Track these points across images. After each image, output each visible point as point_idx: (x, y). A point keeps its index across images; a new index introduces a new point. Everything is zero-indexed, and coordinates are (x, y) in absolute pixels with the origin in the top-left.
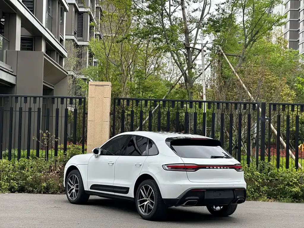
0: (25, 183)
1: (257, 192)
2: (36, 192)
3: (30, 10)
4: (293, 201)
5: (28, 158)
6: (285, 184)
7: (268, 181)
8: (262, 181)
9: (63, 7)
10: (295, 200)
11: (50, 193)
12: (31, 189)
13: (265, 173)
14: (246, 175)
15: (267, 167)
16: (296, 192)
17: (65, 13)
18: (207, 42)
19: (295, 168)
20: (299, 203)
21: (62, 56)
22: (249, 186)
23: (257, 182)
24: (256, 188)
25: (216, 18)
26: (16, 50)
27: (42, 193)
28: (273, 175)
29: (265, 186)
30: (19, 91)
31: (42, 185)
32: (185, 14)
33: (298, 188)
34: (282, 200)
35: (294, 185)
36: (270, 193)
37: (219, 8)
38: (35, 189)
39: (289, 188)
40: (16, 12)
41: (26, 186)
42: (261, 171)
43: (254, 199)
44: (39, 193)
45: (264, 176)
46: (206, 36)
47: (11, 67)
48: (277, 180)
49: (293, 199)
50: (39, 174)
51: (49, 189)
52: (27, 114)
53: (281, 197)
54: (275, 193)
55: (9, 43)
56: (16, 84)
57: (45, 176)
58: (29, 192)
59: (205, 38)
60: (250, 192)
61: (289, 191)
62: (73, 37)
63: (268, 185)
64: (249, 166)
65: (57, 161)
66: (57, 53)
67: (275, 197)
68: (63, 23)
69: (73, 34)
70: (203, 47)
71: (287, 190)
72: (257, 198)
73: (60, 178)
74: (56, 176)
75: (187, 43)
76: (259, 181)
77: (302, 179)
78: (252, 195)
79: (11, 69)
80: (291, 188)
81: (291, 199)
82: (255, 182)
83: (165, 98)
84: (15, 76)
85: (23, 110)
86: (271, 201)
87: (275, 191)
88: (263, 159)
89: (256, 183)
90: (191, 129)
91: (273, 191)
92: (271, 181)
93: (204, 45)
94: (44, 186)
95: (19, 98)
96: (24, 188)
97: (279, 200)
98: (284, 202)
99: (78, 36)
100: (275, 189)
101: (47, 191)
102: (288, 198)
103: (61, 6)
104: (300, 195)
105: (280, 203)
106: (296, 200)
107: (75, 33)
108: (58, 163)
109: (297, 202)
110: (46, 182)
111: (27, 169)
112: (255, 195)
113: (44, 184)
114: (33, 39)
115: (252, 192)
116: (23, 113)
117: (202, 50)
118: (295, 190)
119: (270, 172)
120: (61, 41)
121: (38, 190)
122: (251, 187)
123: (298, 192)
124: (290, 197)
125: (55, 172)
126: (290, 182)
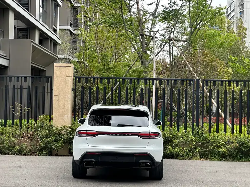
0: (2, 146)
1: (191, 153)
2: (11, 154)
3: (22, 6)
4: (221, 159)
5: (5, 126)
6: (214, 146)
7: (201, 143)
8: (195, 143)
9: (56, 3)
10: (222, 159)
11: (22, 154)
12: (7, 151)
13: (198, 137)
14: (183, 139)
15: (200, 132)
16: (223, 152)
17: (59, 8)
18: (158, 30)
19: (224, 133)
20: (226, 161)
21: (55, 44)
22: (185, 148)
23: (192, 144)
24: (191, 149)
25: (169, 10)
26: (9, 38)
27: (16, 154)
28: (205, 139)
29: (198, 148)
30: (11, 72)
31: (16, 148)
32: (139, 7)
33: (225, 149)
34: (212, 159)
35: (222, 147)
36: (203, 153)
37: (170, 2)
38: (10, 152)
39: (218, 149)
40: (9, 7)
41: (3, 149)
42: (195, 136)
43: (188, 158)
44: (13, 155)
45: (197, 139)
46: (156, 25)
47: (4, 52)
48: (208, 142)
49: (221, 158)
50: (13, 139)
51: (22, 151)
52: (19, 90)
53: (211, 157)
54: (207, 154)
55: (3, 33)
56: (8, 66)
57: (18, 141)
58: (6, 154)
59: (156, 26)
60: (186, 152)
61: (218, 151)
62: (69, 28)
63: (200, 147)
64: (186, 132)
65: (28, 128)
66: (51, 41)
67: (206, 156)
68: (56, 16)
69: (69, 25)
70: (154, 34)
71: (216, 151)
72: (191, 157)
73: (31, 142)
74: (28, 140)
75: (141, 31)
76: (193, 144)
77: (229, 141)
78: (187, 155)
79: (5, 54)
80: (219, 149)
81: (219, 158)
82: (190, 144)
83: (125, 76)
84: (8, 59)
85: (16, 87)
86: (203, 160)
87: (206, 152)
88: (197, 125)
89: (191, 146)
90: (145, 102)
91: (204, 151)
92: (203, 143)
93: (155, 32)
94: (17, 149)
95: (13, 78)
96: (2, 150)
97: (210, 159)
98: (213, 160)
99: (74, 27)
100: (206, 150)
101: (20, 153)
102: (217, 157)
103: (54, 2)
104: (226, 155)
105: (210, 161)
106: (224, 159)
107: (71, 25)
108: (30, 130)
109: (224, 161)
110: (19, 146)
111: (4, 135)
112: (189, 155)
113: (18, 147)
114: (29, 30)
115: (187, 152)
116: (16, 90)
117: (154, 37)
118: (222, 150)
119: (202, 136)
120: (55, 31)
121: (12, 152)
122: (186, 148)
123: (225, 153)
124: (218, 157)
125: (27, 137)
126: (218, 144)
